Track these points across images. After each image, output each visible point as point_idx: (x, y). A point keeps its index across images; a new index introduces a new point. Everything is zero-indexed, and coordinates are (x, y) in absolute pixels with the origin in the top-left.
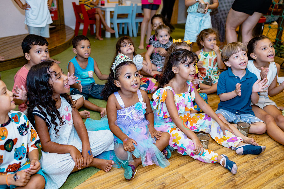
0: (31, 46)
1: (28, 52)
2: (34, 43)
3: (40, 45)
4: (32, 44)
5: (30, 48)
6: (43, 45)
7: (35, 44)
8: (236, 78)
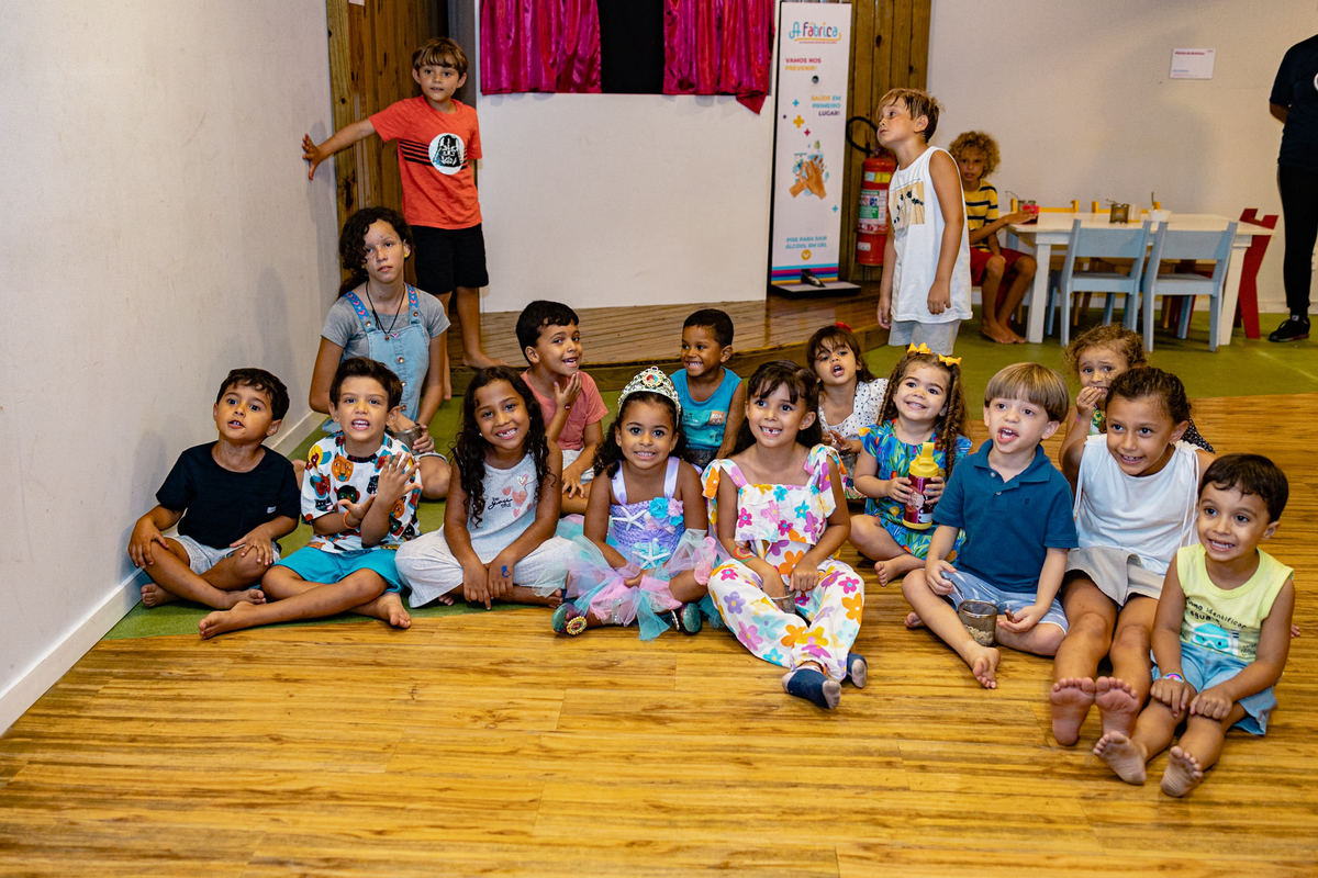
0: (540, 329)
1: (535, 345)
2: (546, 321)
3: (560, 324)
4: (542, 324)
5: (539, 335)
6: (566, 324)
7: (550, 323)
8: (993, 475)
